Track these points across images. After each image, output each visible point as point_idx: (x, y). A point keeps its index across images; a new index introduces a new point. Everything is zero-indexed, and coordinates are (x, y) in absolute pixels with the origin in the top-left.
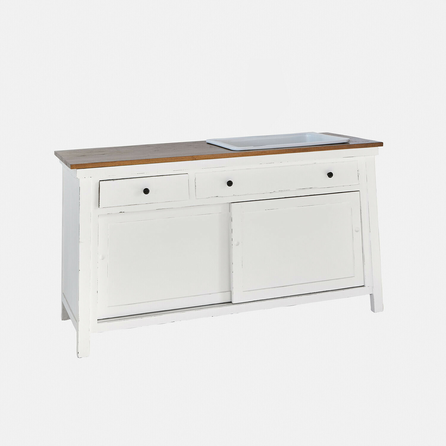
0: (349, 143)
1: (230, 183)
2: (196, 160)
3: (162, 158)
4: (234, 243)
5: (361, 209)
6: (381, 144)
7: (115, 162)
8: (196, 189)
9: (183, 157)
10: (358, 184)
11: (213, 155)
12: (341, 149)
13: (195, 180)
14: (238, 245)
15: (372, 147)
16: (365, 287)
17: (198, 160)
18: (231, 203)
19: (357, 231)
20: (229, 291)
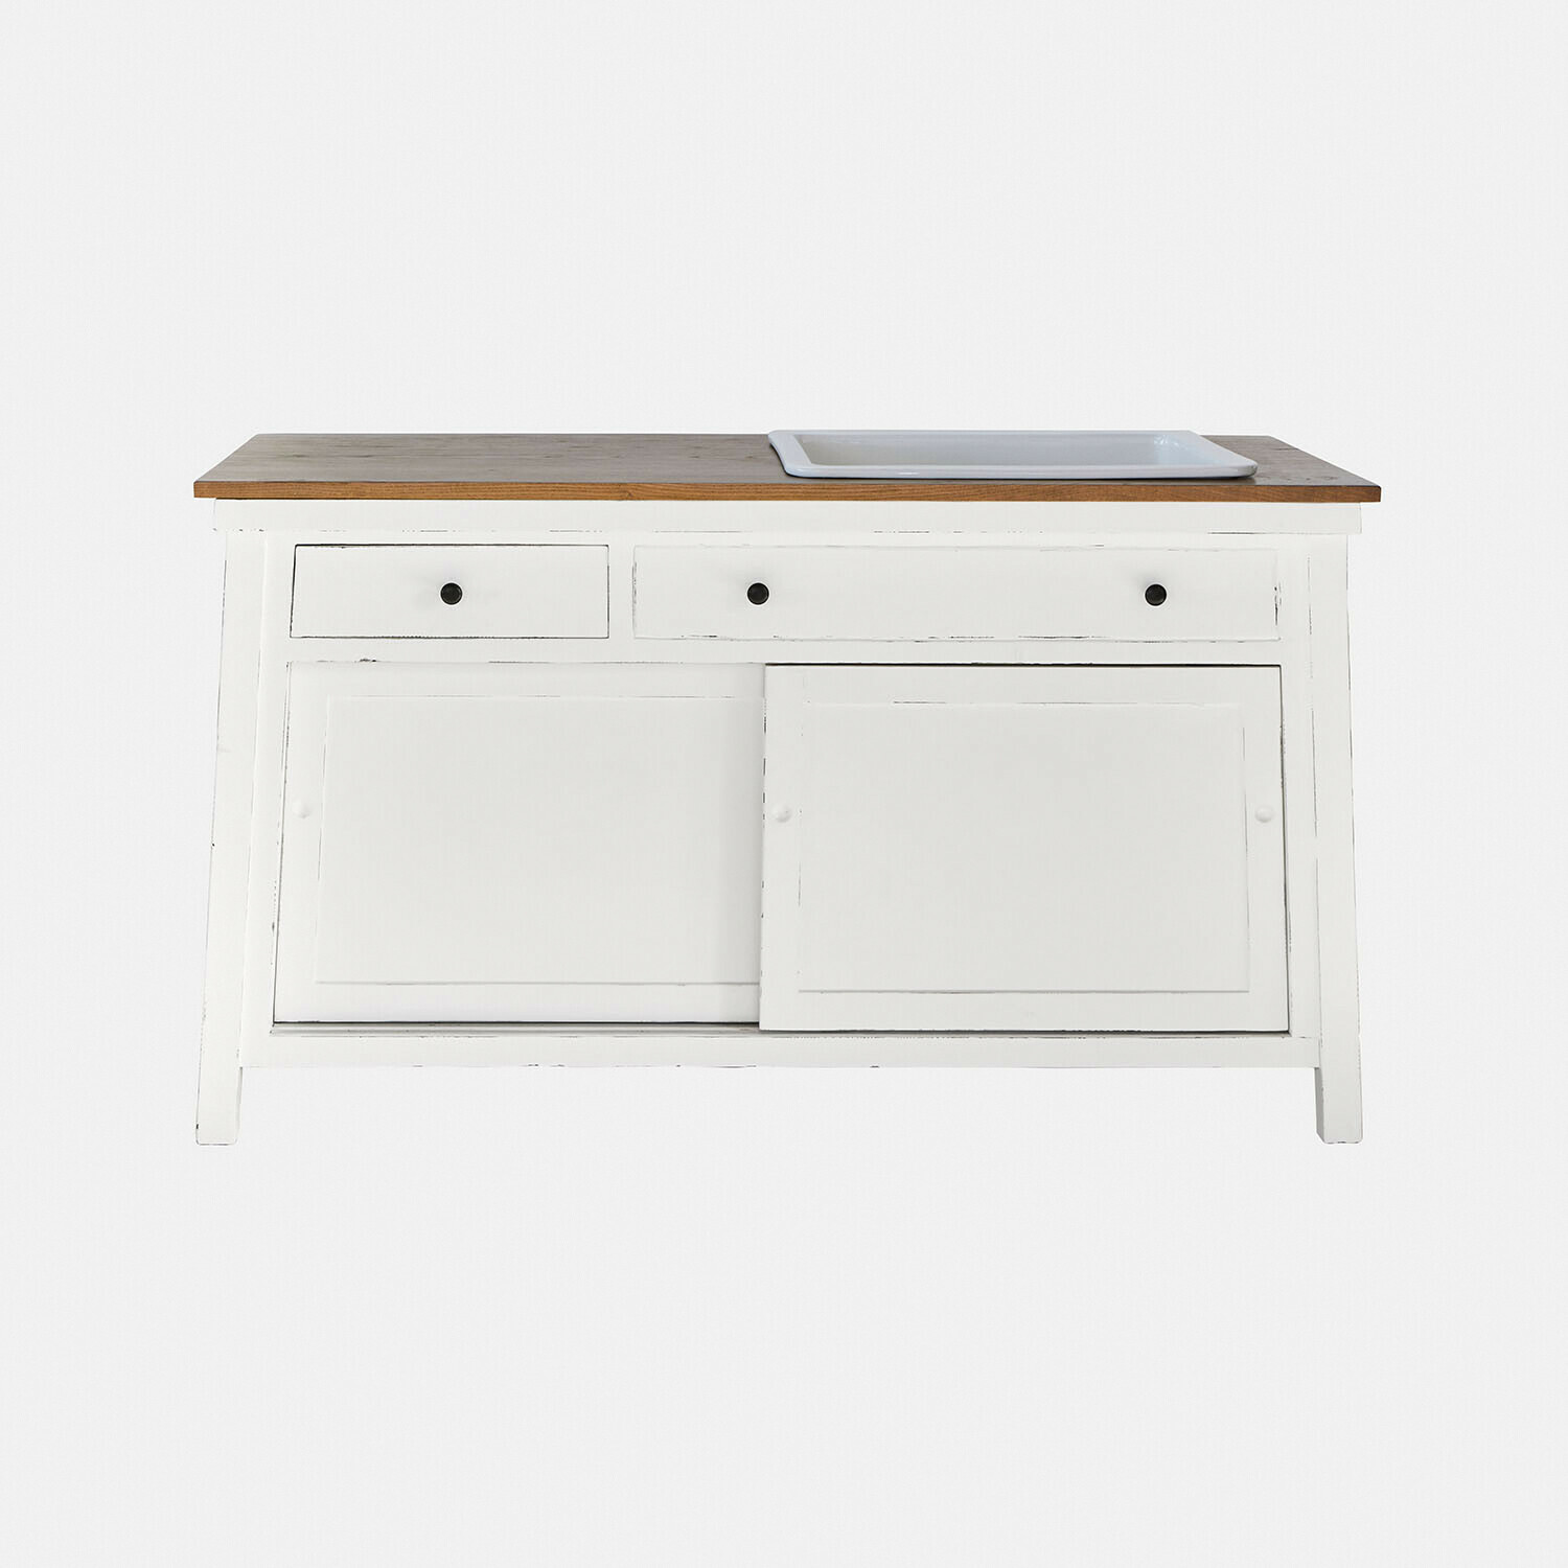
0: (1252, 480)
1: (758, 593)
2: (631, 497)
3: (512, 483)
4: (773, 809)
5: (1285, 737)
6: (1372, 493)
7: (346, 483)
8: (634, 602)
9: (586, 484)
10: (1275, 640)
11: (696, 485)
12: (1200, 500)
13: (634, 570)
14: (783, 819)
15: (1333, 501)
16: (1287, 1038)
17: (639, 499)
18: (767, 664)
19: (1264, 820)
20: (752, 984)
